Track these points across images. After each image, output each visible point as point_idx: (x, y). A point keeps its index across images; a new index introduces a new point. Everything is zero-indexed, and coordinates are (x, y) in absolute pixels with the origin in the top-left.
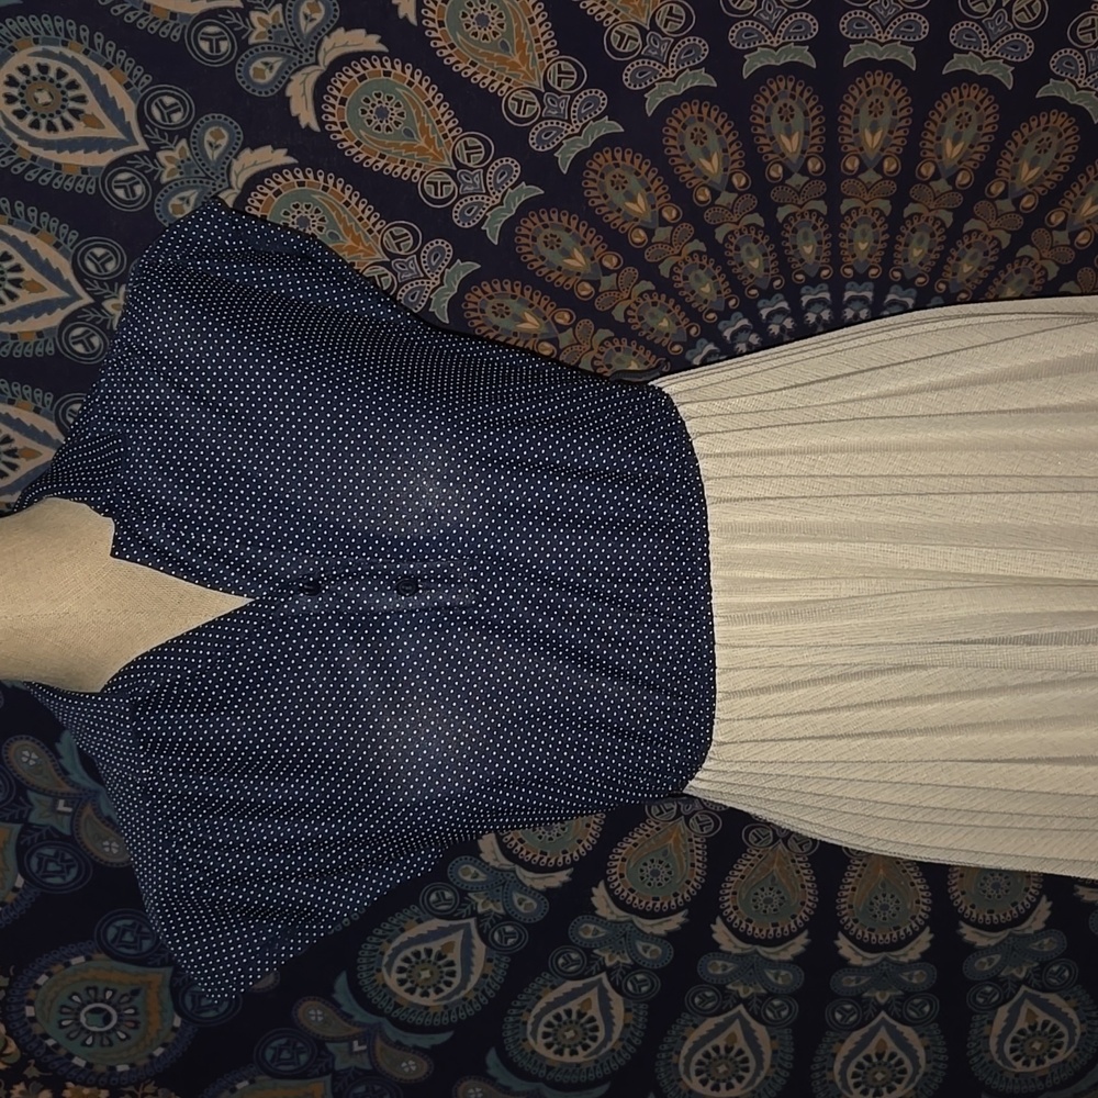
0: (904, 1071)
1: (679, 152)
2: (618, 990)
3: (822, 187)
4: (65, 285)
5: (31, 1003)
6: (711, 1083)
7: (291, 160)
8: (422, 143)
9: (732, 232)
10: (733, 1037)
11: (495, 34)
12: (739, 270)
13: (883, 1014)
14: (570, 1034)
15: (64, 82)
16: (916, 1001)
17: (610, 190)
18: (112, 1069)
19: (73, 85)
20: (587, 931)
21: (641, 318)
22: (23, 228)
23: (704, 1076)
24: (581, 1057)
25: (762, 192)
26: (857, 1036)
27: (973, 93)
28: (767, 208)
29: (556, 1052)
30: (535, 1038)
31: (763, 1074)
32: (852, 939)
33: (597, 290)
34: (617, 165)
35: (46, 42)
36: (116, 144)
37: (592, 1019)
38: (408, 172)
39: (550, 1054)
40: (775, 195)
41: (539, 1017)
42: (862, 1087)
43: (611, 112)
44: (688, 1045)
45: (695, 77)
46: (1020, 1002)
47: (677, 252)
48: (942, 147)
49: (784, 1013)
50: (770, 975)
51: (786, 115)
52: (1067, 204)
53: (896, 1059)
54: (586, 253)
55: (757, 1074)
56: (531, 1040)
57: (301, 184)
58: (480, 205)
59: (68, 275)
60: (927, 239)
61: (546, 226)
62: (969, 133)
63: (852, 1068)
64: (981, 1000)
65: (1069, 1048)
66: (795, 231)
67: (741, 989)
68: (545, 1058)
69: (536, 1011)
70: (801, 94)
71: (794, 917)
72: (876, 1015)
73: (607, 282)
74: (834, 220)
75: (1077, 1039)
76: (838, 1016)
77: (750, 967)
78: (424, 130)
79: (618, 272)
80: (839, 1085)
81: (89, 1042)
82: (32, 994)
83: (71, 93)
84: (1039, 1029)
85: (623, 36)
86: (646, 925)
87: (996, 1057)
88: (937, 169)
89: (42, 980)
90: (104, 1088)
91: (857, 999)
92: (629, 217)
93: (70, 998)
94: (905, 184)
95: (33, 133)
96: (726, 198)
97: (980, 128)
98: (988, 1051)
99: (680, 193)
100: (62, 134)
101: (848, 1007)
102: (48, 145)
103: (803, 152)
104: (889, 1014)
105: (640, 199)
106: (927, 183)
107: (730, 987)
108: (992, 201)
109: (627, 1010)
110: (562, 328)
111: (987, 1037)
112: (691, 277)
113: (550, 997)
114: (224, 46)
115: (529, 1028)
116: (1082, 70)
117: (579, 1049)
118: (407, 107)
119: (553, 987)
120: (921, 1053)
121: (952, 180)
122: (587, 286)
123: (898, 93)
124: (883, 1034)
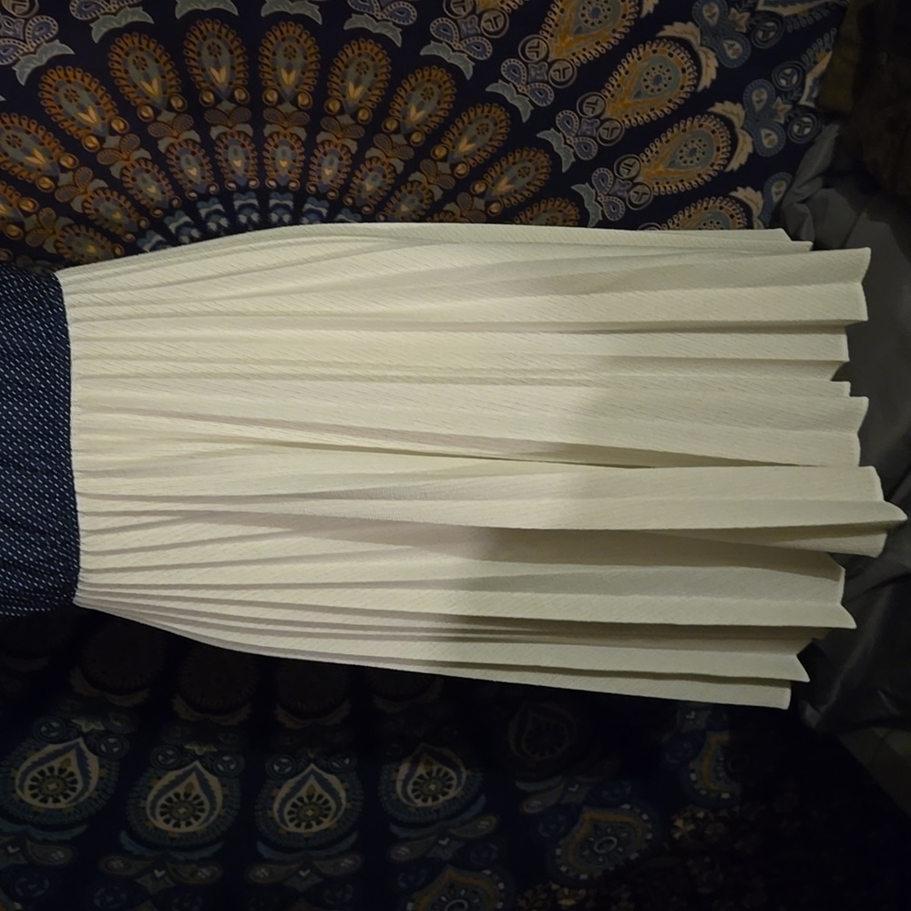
0: (329, 809)
1: (123, 75)
2: (93, 751)
3: (248, 113)
6: (173, 822)
9: (172, 145)
10: (191, 786)
12: (180, 176)
13: (312, 766)
14: (52, 786)
17: (64, 102)
20: (65, 704)
21: (97, 210)
23: (167, 816)
24: (63, 804)
25: (197, 114)
26: (291, 783)
27: (369, 47)
28: (202, 126)
29: (41, 801)
30: (23, 791)
31: (216, 813)
32: (288, 709)
33: (56, 184)
34: (69, 82)
37: (72, 774)
39: (36, 802)
40: (208, 116)
41: (25, 774)
42: (296, 822)
43: (62, 37)
44: (153, 793)
45: (134, 14)
47: (125, 157)
48: (345, 88)
49: (232, 767)
51: (215, 52)
52: (448, 142)
53: (323, 799)
54: (44, 153)
55: (211, 814)
56: (19, 792)
60: (336, 161)
61: (8, 128)
62: (368, 79)
63: (288, 807)
65: (457, 787)
66: (226, 147)
67: (196, 749)
68: (31, 806)
69: (23, 768)
70: (227, 36)
72: (307, 766)
73: (65, 179)
74: (259, 141)
75: (463, 781)
79: (75, 171)
80: (278, 820)
84: (434, 774)
86: (116, 700)
87: (401, 796)
88: (342, 107)
91: (292, 754)
92: (82, 126)
94: (316, 117)
96: (166, 116)
97: (376, 76)
98: (395, 792)
99: (126, 109)
101: (285, 761)
103: (230, 83)
104: (316, 765)
105: (92, 112)
106: (334, 117)
107: (187, 747)
108: (388, 135)
109: (101, 767)
110: (27, 214)
111: (394, 782)
112: (139, 179)
113: (35, 757)
115: (17, 782)
116: (456, 35)
117: (61, 797)
119: (38, 750)
120: (343, 794)
121: (354, 116)
122: (47, 180)
123: (308, 42)
124: (312, 781)
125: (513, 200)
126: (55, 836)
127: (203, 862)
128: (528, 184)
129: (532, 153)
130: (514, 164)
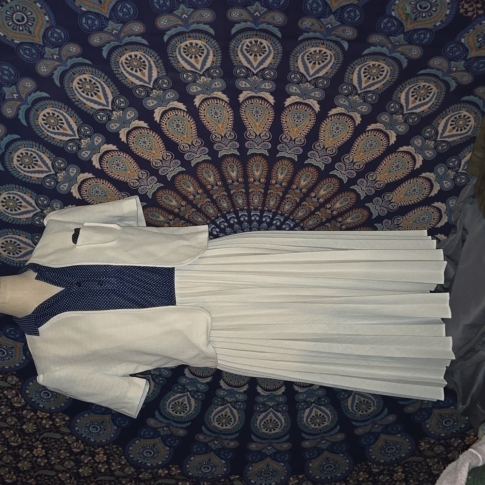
0: (278, 425)
1: (201, 176)
2: (193, 397)
3: (243, 185)
4: (33, 207)
5: (28, 389)
6: (221, 424)
7: (93, 176)
8: (129, 172)
9: (218, 197)
10: (227, 412)
11: (148, 146)
12: (220, 206)
13: (271, 409)
14: (179, 408)
15: (32, 157)
16: (281, 406)
17: (182, 185)
18: (50, 408)
19: (35, 157)
20: (183, 380)
21: (193, 218)
22: (21, 192)
23: (219, 422)
24: (182, 414)
25: (226, 187)
26: (264, 414)
27: (286, 162)
28: (228, 190)
29: (175, 413)
30: (169, 408)
31: (236, 423)
32: (262, 387)
33: (180, 210)
34: (184, 179)
35: (27, 147)
36: (46, 172)
37: (185, 405)
38: (126, 180)
39: (173, 413)
40: (230, 187)
41: (170, 403)
42: (266, 429)
43: (182, 165)
44: (214, 413)
45: (205, 157)
46: (312, 409)
47: (202, 201)
48: (277, 176)
49: (242, 407)
50: (237, 396)
51: (232, 167)
52: (316, 191)
53: (276, 421)
54: (176, 201)
55: (234, 423)
57: (96, 182)
58: (146, 188)
59: (34, 204)
60: (275, 199)
61: (165, 194)
62: (285, 172)
63: (262, 423)
64: (301, 407)
65: (328, 422)
66: (236, 196)
67: (229, 399)
68: (172, 414)
69: (169, 401)
70: (236, 162)
71: (244, 380)
72: (269, 409)
73: (182, 209)
74: (247, 194)
75: (330, 420)
76: (258, 409)
77: (231, 393)
78: (130, 169)
79: (186, 206)
80: (259, 428)
81: (44, 401)
82: (28, 387)
83: (34, 159)
84: (318, 416)
85: (184, 147)
86: (200, 380)
87: (306, 423)
88: (276, 182)
89: (31, 384)
90: (48, 413)
91: (264, 404)
92: (188, 192)
93: (38, 389)
94: (267, 185)
95: (24, 169)
96: (216, 188)
97: (288, 171)
98: (303, 421)
99: (202, 186)
100: (32, 169)
101: (261, 406)
102: (28, 172)
103: (237, 176)
104: (273, 409)
105: (191, 187)
106: (274, 185)
107: (225, 398)
108: (293, 190)
109: (196, 403)
110: (170, 220)
111: (303, 417)
112: (207, 208)
113: (173, 398)
114: (74, 148)
115: (167, 406)
116: (318, 156)
117: (182, 412)
118: (125, 164)
119: (174, 395)
120: (283, 420)
121: (281, 184)
122: (177, 209)
123: (264, 162)
124: (271, 414)
125: (342, 210)
126: (180, 425)
127: (232, 440)
128: (348, 204)
129: (349, 194)
130: (342, 197)
